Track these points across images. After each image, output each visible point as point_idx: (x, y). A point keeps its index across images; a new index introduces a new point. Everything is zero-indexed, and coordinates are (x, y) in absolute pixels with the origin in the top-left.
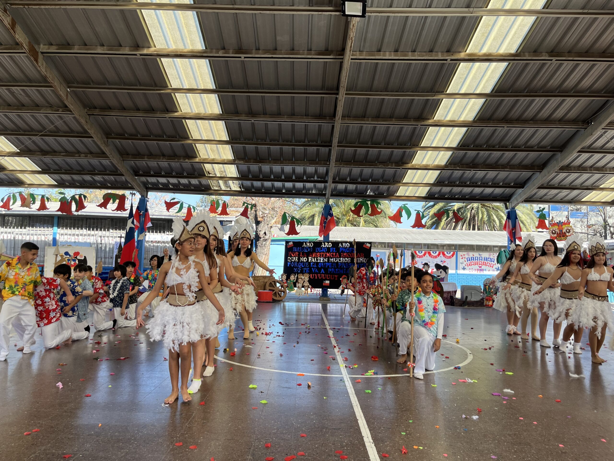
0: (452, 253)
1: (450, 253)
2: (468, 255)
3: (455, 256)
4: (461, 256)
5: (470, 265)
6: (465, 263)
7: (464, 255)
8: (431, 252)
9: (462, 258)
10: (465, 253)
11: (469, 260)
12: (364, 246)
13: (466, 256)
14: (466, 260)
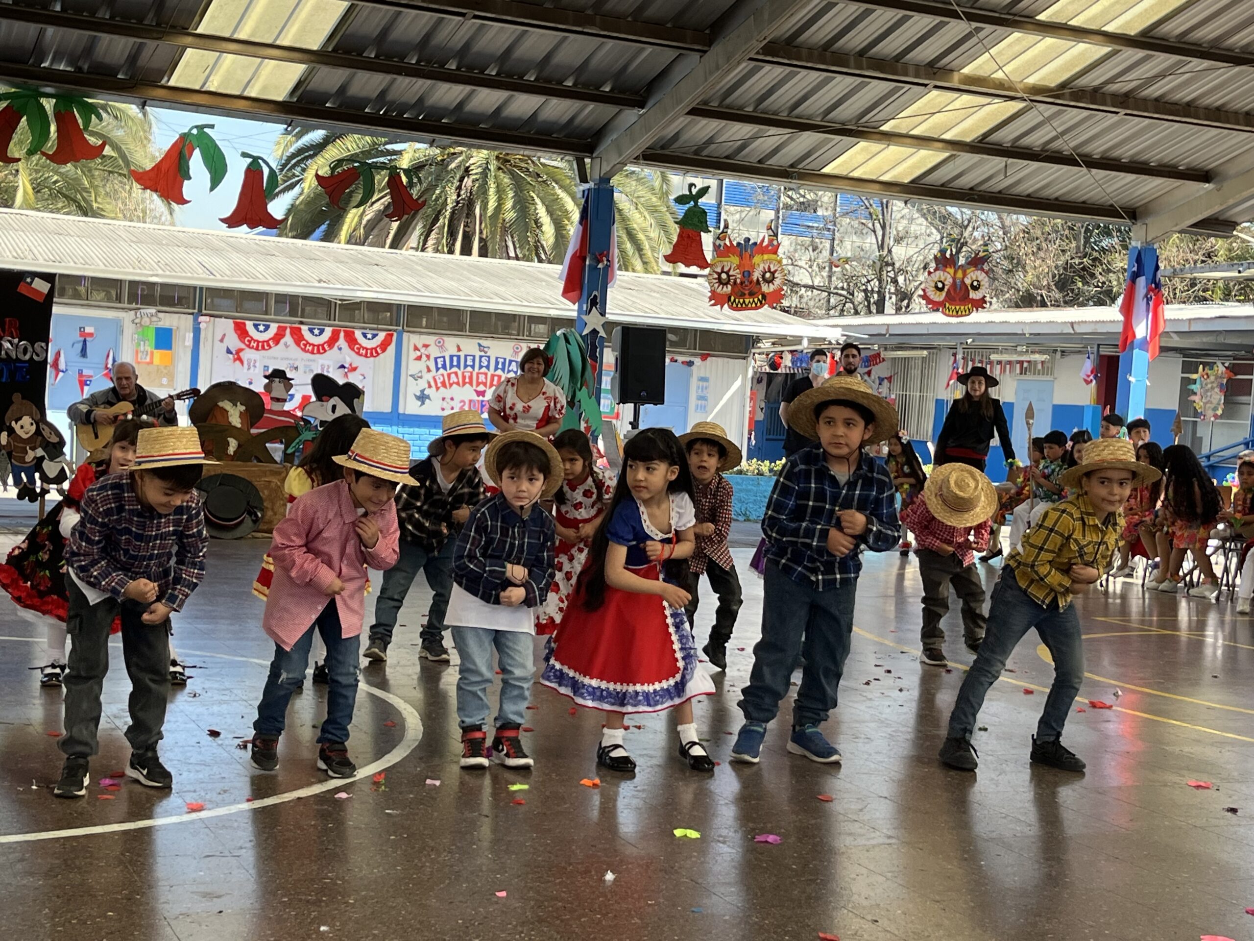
0: (382, 336)
1: (374, 336)
2: (442, 347)
3: (392, 348)
4: (416, 349)
5: (444, 384)
6: (429, 377)
7: (426, 346)
8: (305, 329)
9: (419, 358)
10: (430, 340)
11: (444, 367)
12: (22, 289)
13: (434, 352)
14: (433, 368)
